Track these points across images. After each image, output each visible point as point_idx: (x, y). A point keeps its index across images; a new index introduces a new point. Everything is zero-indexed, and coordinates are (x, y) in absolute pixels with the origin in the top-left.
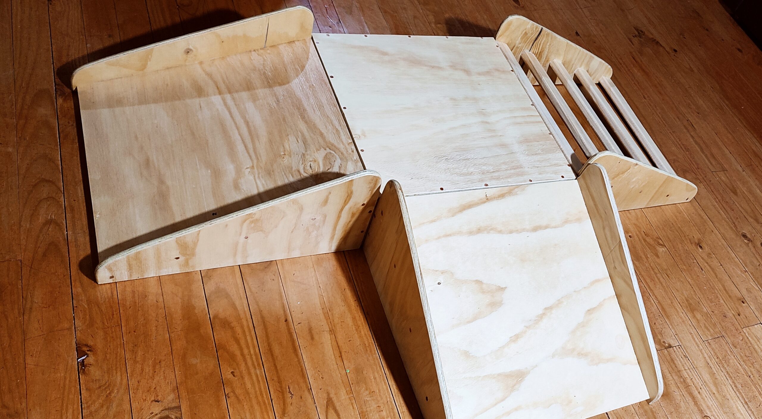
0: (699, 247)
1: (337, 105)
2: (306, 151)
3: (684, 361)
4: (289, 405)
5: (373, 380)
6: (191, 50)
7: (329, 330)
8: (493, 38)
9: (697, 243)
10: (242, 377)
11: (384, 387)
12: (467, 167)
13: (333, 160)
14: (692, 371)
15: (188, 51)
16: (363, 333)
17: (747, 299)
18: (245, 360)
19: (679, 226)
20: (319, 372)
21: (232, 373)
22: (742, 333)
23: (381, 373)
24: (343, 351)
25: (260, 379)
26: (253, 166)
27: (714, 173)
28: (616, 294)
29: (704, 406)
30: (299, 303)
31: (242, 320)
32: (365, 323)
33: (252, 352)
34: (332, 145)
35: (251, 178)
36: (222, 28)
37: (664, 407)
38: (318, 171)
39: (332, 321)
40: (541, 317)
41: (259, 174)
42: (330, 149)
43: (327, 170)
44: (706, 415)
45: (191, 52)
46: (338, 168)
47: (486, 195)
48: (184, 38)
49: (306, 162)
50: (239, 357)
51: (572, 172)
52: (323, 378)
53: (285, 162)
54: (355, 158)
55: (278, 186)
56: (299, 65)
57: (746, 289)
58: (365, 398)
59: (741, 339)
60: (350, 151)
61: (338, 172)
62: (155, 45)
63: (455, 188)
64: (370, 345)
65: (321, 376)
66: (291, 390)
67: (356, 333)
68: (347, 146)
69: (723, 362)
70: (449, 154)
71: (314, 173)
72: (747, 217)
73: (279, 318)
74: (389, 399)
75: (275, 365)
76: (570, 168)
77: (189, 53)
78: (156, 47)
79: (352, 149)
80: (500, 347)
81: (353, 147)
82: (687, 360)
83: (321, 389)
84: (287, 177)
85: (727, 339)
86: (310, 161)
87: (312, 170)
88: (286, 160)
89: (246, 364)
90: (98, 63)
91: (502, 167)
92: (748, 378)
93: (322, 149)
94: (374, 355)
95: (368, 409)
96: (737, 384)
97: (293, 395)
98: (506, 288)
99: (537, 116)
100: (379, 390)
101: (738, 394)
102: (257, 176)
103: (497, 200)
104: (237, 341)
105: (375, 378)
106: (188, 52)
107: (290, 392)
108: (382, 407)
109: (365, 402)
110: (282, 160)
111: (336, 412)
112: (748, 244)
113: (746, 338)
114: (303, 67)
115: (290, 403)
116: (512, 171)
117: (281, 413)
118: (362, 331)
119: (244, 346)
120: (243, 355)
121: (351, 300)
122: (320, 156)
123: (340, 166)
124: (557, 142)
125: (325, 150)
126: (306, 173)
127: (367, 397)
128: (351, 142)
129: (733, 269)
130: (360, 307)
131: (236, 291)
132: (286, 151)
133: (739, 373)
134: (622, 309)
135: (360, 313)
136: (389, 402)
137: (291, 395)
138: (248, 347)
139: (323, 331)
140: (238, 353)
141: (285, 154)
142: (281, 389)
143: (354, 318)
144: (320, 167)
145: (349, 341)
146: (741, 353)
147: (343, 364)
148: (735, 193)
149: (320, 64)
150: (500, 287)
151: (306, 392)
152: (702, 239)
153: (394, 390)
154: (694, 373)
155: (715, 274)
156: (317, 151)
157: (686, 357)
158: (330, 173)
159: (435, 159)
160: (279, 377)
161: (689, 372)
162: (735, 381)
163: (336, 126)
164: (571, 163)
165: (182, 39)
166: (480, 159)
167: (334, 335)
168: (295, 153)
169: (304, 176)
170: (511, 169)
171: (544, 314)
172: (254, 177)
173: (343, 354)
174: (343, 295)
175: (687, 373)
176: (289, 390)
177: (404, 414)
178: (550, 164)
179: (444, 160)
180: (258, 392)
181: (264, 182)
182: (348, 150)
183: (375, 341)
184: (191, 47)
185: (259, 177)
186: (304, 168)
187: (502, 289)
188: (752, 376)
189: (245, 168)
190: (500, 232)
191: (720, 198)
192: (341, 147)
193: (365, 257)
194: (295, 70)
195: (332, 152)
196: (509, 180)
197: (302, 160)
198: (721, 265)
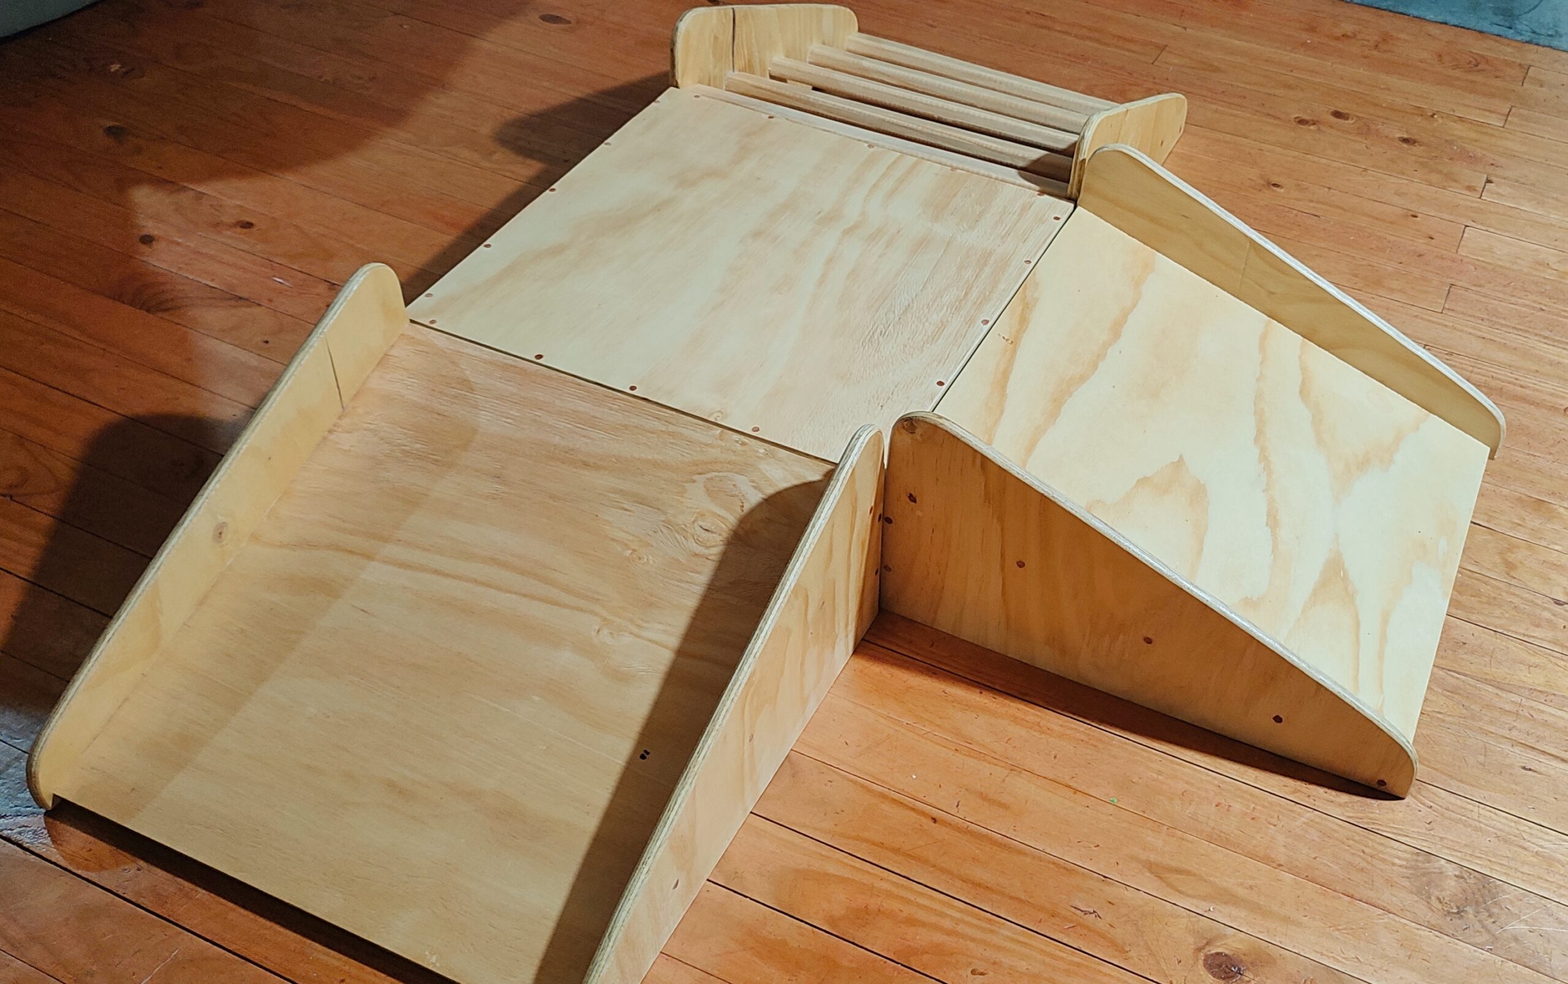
0: (1275, 188)
1: (614, 394)
2: (665, 513)
3: (1456, 362)
4: (1111, 930)
5: (1160, 777)
6: (223, 525)
7: (1007, 772)
8: (671, 89)
9: (1264, 183)
10: (994, 963)
11: (1186, 770)
12: (924, 320)
13: (731, 486)
14: (1480, 366)
15: (220, 531)
16: (1056, 728)
17: (1414, 208)
18: (963, 936)
19: (1215, 179)
20: (1080, 844)
21: (973, 972)
22: (1466, 260)
23: (1156, 758)
24: (1067, 779)
25: (1021, 939)
26: (605, 619)
27: (1156, 63)
28: (1302, 336)
29: (1547, 398)
30: (914, 777)
31: (875, 885)
32: (1039, 711)
33: (958, 915)
34: (695, 464)
35: (627, 639)
36: (255, 427)
37: (1513, 445)
38: (728, 524)
39: (993, 754)
40: (1264, 457)
41: (632, 621)
42: (700, 474)
43: (740, 511)
44: (1564, 408)
45: (225, 529)
46: (756, 491)
47: (1004, 338)
48: (200, 508)
49: (689, 531)
50: (949, 940)
51: (1057, 200)
52: (1098, 846)
53: (651, 562)
54: (762, 451)
55: (692, 610)
56: (454, 385)
57: (1395, 194)
58: (1186, 814)
59: (1472, 268)
60: (739, 447)
61: (764, 497)
62: (154, 570)
63: (953, 366)
64: (1089, 735)
65: (1092, 846)
66: (1083, 909)
67: (1048, 736)
68: (723, 444)
69: (1494, 319)
70: (873, 323)
71: (725, 535)
72: (1272, 91)
73: (920, 827)
74: (1216, 782)
75: (1011, 898)
76: (1046, 196)
77: (223, 535)
78: (159, 573)
79: (737, 442)
80: (1273, 551)
81: (736, 436)
82: (1456, 357)
83: (1117, 863)
84: (688, 582)
85: (1460, 283)
86: (694, 522)
87: (715, 533)
88: (650, 557)
89: (973, 940)
90: (72, 703)
91: (967, 276)
92: (1542, 313)
93: (687, 485)
94: (1114, 742)
95: (1212, 824)
96: (1542, 333)
97: (1094, 912)
98: (1181, 456)
99: (899, 158)
100: (1187, 783)
101: (1560, 345)
102: (636, 630)
103: (1024, 332)
104: (911, 922)
105: (1160, 773)
106: (220, 533)
107: (1086, 913)
108: (1223, 801)
109: (1193, 819)
110: (643, 564)
111: (1179, 871)
112: (1319, 129)
113: (1478, 263)
114: (466, 384)
115: (1108, 926)
116: (987, 270)
117: (1117, 953)
118: (1050, 725)
119: (933, 919)
120: (949, 933)
121: (974, 697)
122: (697, 498)
123: (753, 484)
124: (978, 174)
125: (694, 481)
126: (713, 547)
127: (1187, 809)
128: (722, 432)
129: (1348, 180)
130: (1000, 696)
131: (805, 855)
132: (628, 542)
133: (1527, 317)
134: (1331, 351)
135: (1011, 704)
136: (1221, 785)
137: (1094, 915)
138: (942, 915)
139: (1004, 781)
140: (938, 938)
141: (634, 550)
142: (1071, 921)
143: (1015, 720)
144: (723, 518)
145: (1055, 757)
146: (1497, 288)
147: (1092, 798)
148: (1217, 70)
149: (488, 352)
150: (1174, 463)
151: (1107, 889)
152: (1263, 173)
153: (1204, 762)
154: (1485, 366)
155: (1338, 207)
156: (683, 497)
157: (1451, 354)
158: (752, 511)
159: (867, 347)
160: (1041, 909)
161: (1480, 371)
162: (1536, 331)
163: (660, 429)
164: (1037, 188)
165: (197, 512)
166: (922, 291)
167: (1024, 771)
168: (651, 533)
169: (715, 555)
170: (981, 270)
171: (1263, 450)
172: (631, 633)
173: (1074, 785)
174: (953, 702)
175: (1478, 374)
176: (1082, 911)
177: (1261, 782)
178: (1017, 214)
179: (881, 338)
180: (1047, 960)
181: (660, 627)
182: (733, 448)
183: (1088, 722)
184: (221, 519)
185: (640, 627)
186: (697, 542)
187: (1179, 464)
188: (1543, 307)
189: (594, 634)
190: (1083, 379)
191: (1209, 94)
192: (714, 453)
193: (904, 618)
194: (456, 401)
195: (709, 476)
196: (1002, 286)
197: (678, 533)
198: (1329, 188)
